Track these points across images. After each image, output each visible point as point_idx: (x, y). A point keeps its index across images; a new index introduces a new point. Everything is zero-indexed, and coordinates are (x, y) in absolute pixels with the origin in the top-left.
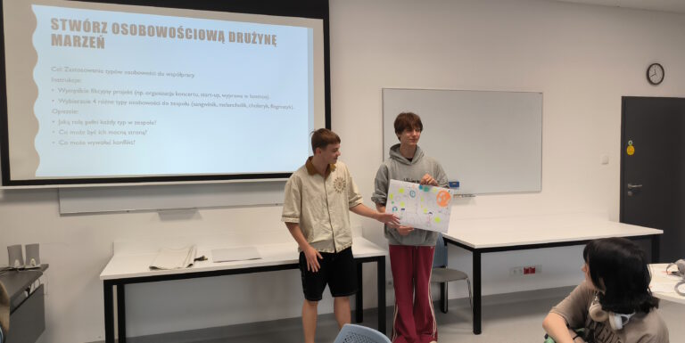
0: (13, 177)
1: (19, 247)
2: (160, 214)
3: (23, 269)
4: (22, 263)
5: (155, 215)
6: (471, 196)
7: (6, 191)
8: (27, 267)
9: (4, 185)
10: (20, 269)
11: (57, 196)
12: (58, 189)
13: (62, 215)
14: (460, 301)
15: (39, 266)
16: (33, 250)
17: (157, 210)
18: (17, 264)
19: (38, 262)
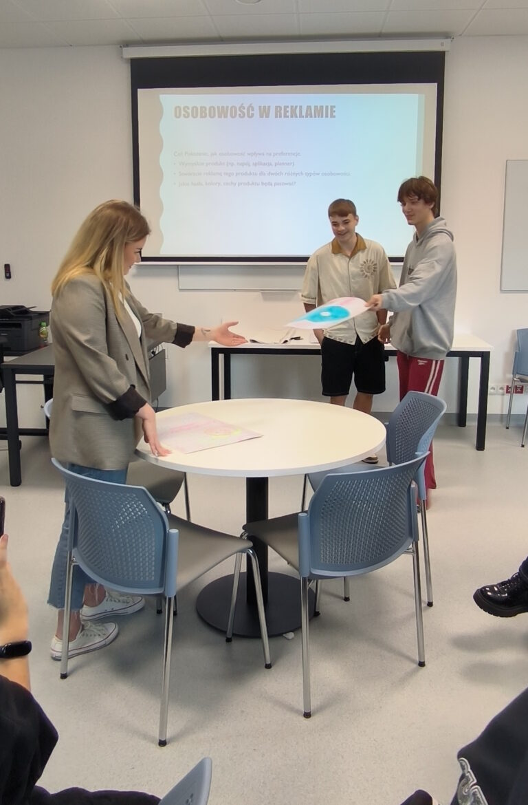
2: (262, 294)
5: (259, 294)
11: (177, 272)
12: (178, 266)
13: (180, 290)
17: (261, 290)
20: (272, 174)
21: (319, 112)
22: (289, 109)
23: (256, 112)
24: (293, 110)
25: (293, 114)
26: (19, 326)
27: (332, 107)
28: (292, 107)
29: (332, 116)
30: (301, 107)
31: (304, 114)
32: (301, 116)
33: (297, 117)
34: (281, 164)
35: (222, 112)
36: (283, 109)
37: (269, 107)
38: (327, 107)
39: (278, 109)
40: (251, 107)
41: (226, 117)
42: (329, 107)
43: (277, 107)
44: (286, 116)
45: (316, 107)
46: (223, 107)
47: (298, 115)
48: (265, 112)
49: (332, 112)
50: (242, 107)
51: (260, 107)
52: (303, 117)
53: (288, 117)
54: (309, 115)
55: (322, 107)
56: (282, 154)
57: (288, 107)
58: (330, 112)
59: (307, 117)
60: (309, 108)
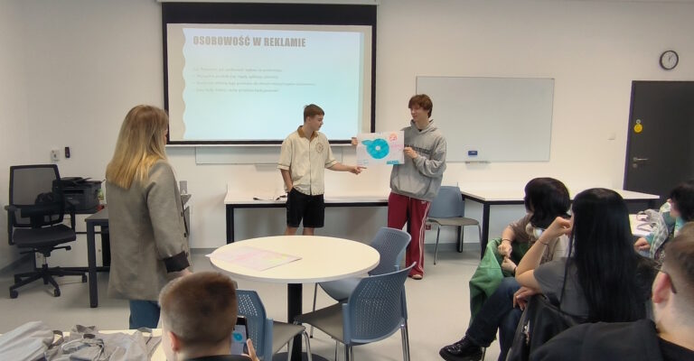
0: (171, 140)
2: (257, 167)
6: (486, 162)
11: (195, 151)
12: (196, 147)
13: (197, 164)
14: (472, 245)
15: (187, 194)
16: (184, 184)
17: (255, 164)
19: (186, 191)
20: (263, 84)
21: (294, 42)
22: (274, 40)
23: (252, 42)
24: (277, 40)
25: (277, 44)
26: (82, 192)
27: (303, 39)
29: (303, 46)
30: (282, 39)
31: (284, 43)
32: (282, 45)
34: (268, 77)
35: (228, 41)
36: (270, 40)
37: (260, 38)
38: (299, 39)
39: (266, 39)
40: (248, 38)
41: (230, 44)
42: (301, 40)
44: (271, 45)
45: (292, 39)
46: (228, 38)
47: (280, 45)
48: (257, 42)
49: (303, 42)
50: (241, 38)
51: (254, 38)
52: (284, 45)
53: (273, 45)
54: (287, 44)
55: (296, 40)
56: (269, 70)
57: (273, 38)
58: (302, 43)
60: (287, 39)
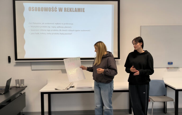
0: (18, 58)
1: (19, 80)
2: (62, 71)
3: (19, 87)
4: (19, 85)
5: (60, 71)
6: (177, 68)
7: (16, 62)
8: (20, 86)
9: (16, 60)
10: (18, 87)
11: (31, 64)
12: (31, 62)
13: (32, 70)
14: (171, 109)
15: (24, 86)
16: (22, 81)
17: (61, 70)
18: (18, 85)
19: (24, 85)
20: (64, 30)
21: (79, 10)
22: (69, 9)
23: (58, 10)
28: (70, 8)
30: (73, 8)
33: (71, 11)
34: (67, 27)
36: (67, 9)
37: (62, 8)
38: (82, 8)
39: (65, 9)
41: (47, 11)
42: (83, 9)
43: (65, 8)
44: (68, 11)
45: (78, 8)
46: (46, 8)
47: (72, 11)
48: (61, 10)
50: (53, 8)
51: (59, 8)
52: (74, 12)
53: (69, 11)
55: (80, 8)
56: (67, 24)
57: (68, 8)
59: (75, 11)
60: (76, 9)
